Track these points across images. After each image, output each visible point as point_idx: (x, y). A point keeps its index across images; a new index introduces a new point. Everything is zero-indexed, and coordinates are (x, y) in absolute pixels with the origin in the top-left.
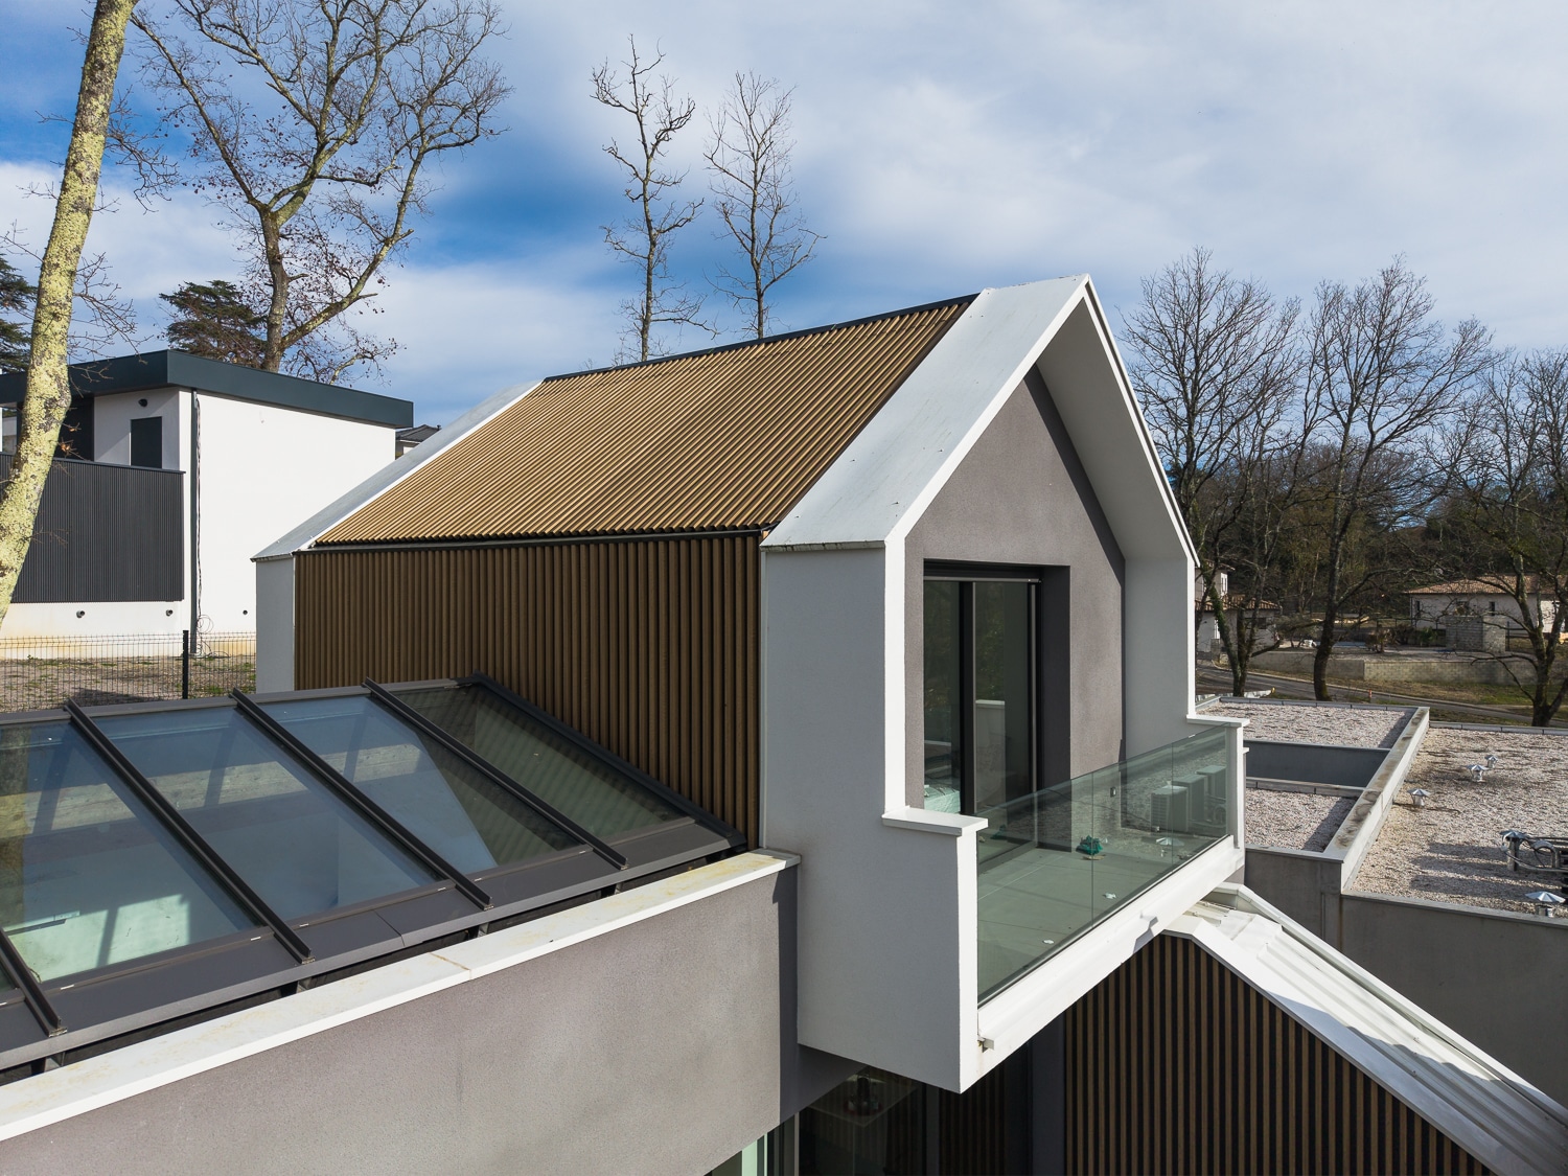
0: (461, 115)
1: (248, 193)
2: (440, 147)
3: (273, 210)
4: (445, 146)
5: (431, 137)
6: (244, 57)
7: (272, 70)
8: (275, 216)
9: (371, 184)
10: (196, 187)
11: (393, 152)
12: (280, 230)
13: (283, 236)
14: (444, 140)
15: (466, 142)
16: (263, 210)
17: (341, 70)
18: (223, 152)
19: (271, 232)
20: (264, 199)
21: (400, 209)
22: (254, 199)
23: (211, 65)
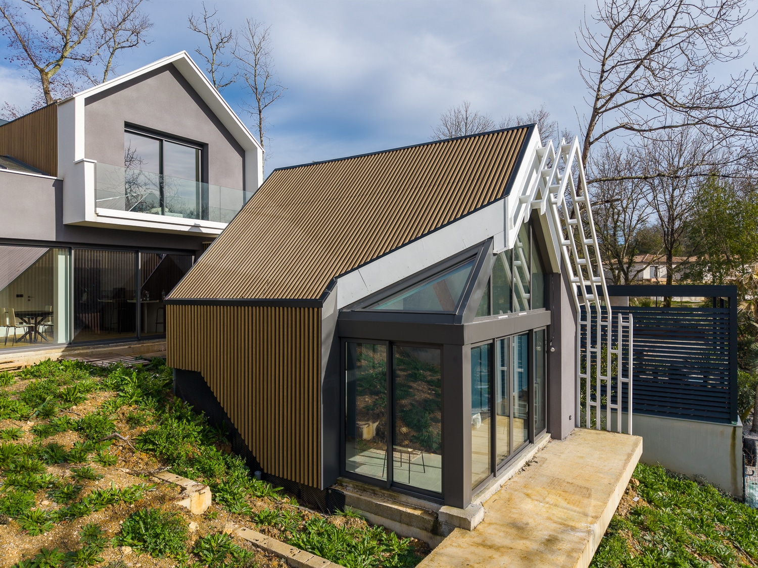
0: (132, 34)
1: (34, 63)
2: (122, 47)
3: (46, 71)
4: (124, 47)
5: (119, 43)
6: (34, 7)
7: (45, 13)
8: (47, 74)
9: (88, 61)
10: (11, 60)
11: (97, 48)
12: (50, 80)
13: (51, 83)
14: (124, 44)
15: (133, 45)
16: (42, 71)
17: (75, 13)
18: (24, 46)
19: (45, 80)
20: (42, 66)
21: (105, 73)
22: (37, 66)
23: (17, 9)
